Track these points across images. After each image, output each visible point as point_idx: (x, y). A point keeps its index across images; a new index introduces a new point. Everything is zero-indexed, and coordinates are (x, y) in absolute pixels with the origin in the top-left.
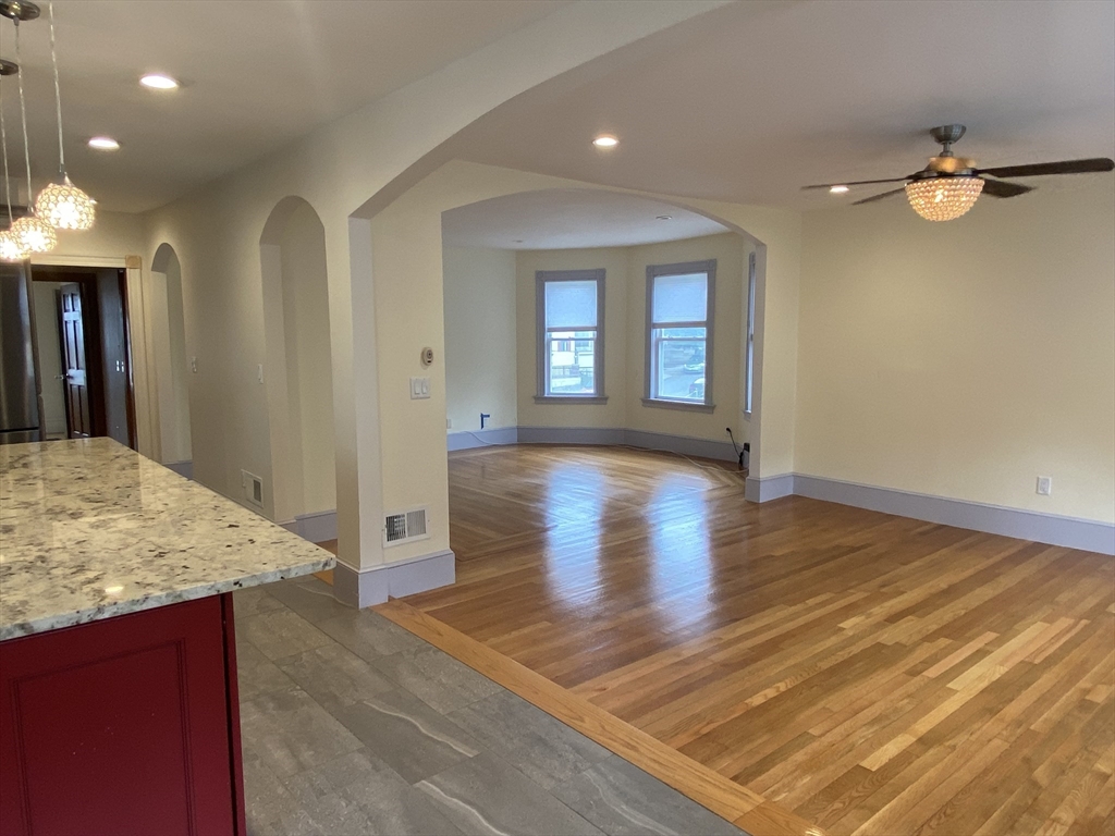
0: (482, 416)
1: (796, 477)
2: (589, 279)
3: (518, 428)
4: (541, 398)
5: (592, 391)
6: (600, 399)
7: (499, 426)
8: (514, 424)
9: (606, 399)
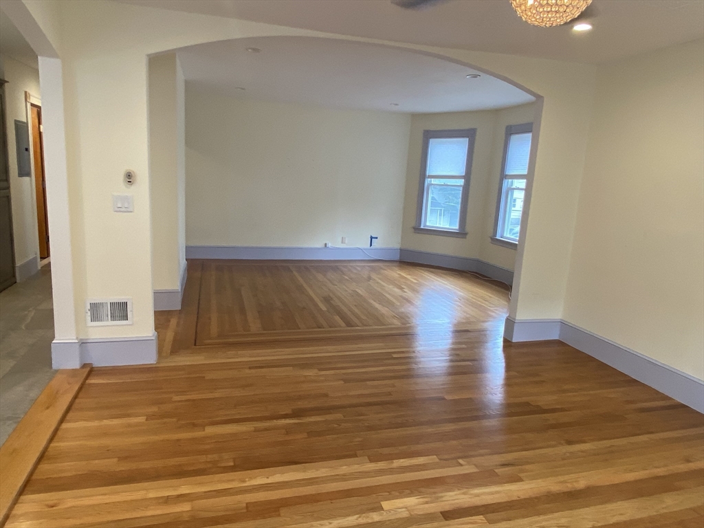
0: (372, 238)
1: (563, 324)
2: (463, 137)
3: (401, 250)
4: (418, 230)
5: (457, 228)
6: (462, 234)
7: (384, 246)
8: (397, 246)
9: (466, 234)
